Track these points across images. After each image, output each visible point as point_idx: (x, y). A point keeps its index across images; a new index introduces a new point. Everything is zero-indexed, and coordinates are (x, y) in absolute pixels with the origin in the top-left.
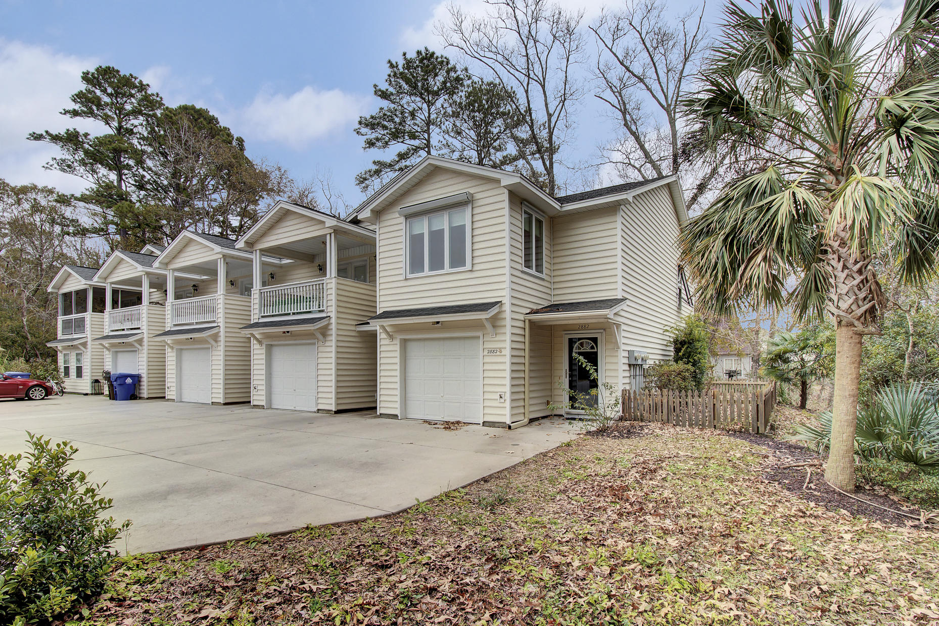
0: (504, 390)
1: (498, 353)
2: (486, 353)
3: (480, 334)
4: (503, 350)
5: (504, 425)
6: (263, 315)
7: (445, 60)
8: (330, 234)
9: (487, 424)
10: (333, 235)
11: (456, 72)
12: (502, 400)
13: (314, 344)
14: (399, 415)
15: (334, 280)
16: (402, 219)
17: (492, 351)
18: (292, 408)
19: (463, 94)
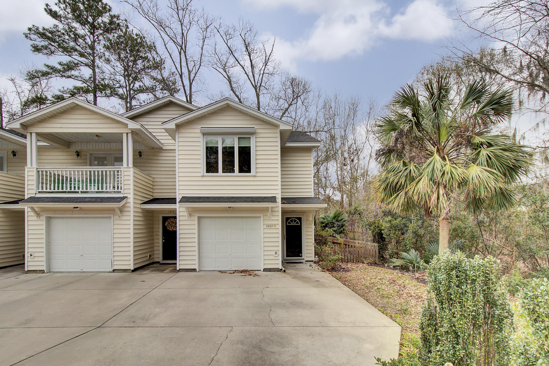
0: (278, 249)
1: (273, 227)
2: (265, 227)
3: (261, 215)
4: (276, 225)
5: (278, 270)
6: (40, 190)
7: (108, 7)
8: (127, 134)
9: (266, 270)
10: (130, 136)
11: (118, 19)
12: (277, 255)
13: (110, 217)
14: (197, 269)
15: (132, 170)
16: (200, 135)
17: (269, 226)
18: (80, 270)
19: (116, 35)
